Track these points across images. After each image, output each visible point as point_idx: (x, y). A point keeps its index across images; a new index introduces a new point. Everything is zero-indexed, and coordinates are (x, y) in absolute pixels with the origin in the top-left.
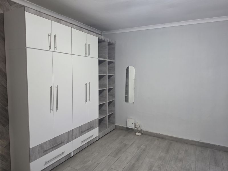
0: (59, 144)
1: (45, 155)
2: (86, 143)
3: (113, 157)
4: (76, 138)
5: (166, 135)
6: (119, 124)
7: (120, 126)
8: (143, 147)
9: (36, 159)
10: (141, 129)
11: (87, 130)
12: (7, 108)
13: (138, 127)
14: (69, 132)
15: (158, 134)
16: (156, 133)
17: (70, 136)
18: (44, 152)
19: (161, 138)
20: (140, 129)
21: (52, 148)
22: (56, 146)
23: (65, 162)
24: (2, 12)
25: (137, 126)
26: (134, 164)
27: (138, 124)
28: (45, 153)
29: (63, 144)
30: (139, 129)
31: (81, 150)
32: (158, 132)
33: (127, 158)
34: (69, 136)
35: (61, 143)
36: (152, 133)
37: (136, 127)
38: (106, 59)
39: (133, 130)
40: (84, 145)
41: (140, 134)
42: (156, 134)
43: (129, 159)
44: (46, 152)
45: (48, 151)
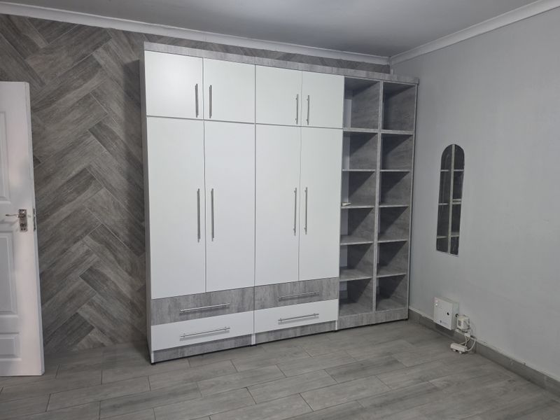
0: (217, 309)
1: (182, 320)
2: (296, 327)
3: (332, 376)
4: (263, 308)
5: (543, 375)
6: (419, 310)
7: (420, 316)
8: (437, 382)
9: (163, 323)
10: (471, 336)
11: (299, 298)
12: (143, 224)
13: (462, 327)
14: (243, 290)
15: (520, 364)
16: (513, 361)
17: (247, 299)
18: (181, 314)
19: (529, 380)
20: (469, 336)
21: (201, 311)
22: (211, 310)
23: (235, 350)
24: (138, 59)
25: (460, 325)
26: (363, 410)
27: (462, 320)
28: (182, 316)
29: (227, 310)
30: (466, 335)
31: (278, 339)
32: (521, 360)
33: (363, 389)
34: (243, 298)
35: (224, 308)
36: (501, 355)
37: (458, 326)
38: (377, 128)
39: (452, 336)
40: (290, 331)
41: (462, 349)
42: (515, 362)
43: (363, 394)
44: (185, 316)
45: (190, 315)
